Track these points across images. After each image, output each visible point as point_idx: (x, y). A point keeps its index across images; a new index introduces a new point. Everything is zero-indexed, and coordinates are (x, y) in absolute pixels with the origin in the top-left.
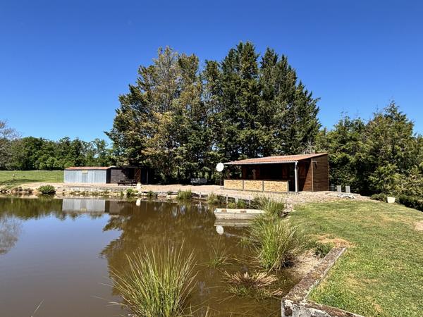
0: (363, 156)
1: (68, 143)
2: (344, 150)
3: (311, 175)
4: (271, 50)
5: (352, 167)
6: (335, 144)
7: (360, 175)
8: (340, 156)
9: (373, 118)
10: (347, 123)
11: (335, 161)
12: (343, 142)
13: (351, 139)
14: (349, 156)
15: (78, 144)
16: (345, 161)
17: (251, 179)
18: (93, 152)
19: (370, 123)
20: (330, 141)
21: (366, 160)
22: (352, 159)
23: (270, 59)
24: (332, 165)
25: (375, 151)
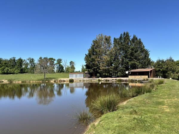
0: (164, 69)
1: (14, 60)
2: (159, 68)
3: (152, 74)
4: (135, 35)
5: (161, 72)
6: (156, 66)
7: (163, 74)
8: (158, 69)
9: (166, 60)
10: (160, 60)
11: (157, 70)
12: (159, 65)
13: (161, 65)
14: (161, 69)
15: (21, 61)
16: (159, 70)
17: (137, 75)
18: (27, 64)
19: (166, 61)
20: (155, 65)
21: (165, 70)
22: (161, 70)
23: (135, 38)
24: (156, 71)
25: (167, 68)
